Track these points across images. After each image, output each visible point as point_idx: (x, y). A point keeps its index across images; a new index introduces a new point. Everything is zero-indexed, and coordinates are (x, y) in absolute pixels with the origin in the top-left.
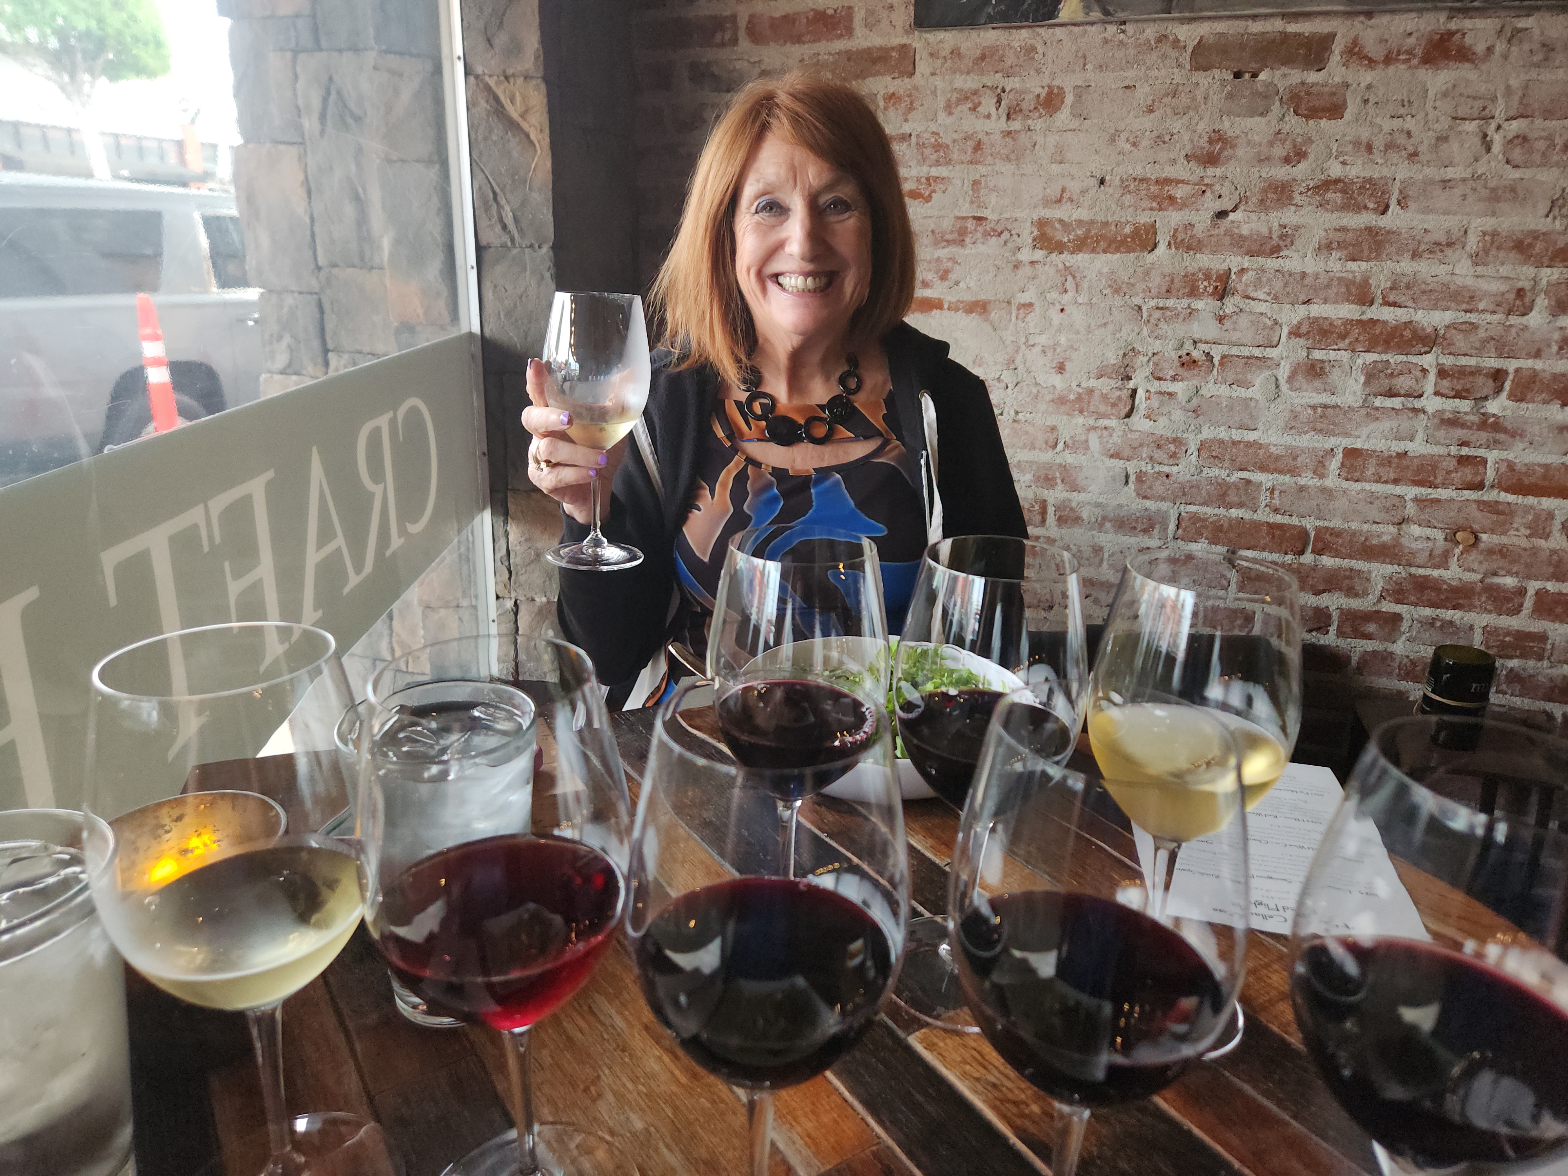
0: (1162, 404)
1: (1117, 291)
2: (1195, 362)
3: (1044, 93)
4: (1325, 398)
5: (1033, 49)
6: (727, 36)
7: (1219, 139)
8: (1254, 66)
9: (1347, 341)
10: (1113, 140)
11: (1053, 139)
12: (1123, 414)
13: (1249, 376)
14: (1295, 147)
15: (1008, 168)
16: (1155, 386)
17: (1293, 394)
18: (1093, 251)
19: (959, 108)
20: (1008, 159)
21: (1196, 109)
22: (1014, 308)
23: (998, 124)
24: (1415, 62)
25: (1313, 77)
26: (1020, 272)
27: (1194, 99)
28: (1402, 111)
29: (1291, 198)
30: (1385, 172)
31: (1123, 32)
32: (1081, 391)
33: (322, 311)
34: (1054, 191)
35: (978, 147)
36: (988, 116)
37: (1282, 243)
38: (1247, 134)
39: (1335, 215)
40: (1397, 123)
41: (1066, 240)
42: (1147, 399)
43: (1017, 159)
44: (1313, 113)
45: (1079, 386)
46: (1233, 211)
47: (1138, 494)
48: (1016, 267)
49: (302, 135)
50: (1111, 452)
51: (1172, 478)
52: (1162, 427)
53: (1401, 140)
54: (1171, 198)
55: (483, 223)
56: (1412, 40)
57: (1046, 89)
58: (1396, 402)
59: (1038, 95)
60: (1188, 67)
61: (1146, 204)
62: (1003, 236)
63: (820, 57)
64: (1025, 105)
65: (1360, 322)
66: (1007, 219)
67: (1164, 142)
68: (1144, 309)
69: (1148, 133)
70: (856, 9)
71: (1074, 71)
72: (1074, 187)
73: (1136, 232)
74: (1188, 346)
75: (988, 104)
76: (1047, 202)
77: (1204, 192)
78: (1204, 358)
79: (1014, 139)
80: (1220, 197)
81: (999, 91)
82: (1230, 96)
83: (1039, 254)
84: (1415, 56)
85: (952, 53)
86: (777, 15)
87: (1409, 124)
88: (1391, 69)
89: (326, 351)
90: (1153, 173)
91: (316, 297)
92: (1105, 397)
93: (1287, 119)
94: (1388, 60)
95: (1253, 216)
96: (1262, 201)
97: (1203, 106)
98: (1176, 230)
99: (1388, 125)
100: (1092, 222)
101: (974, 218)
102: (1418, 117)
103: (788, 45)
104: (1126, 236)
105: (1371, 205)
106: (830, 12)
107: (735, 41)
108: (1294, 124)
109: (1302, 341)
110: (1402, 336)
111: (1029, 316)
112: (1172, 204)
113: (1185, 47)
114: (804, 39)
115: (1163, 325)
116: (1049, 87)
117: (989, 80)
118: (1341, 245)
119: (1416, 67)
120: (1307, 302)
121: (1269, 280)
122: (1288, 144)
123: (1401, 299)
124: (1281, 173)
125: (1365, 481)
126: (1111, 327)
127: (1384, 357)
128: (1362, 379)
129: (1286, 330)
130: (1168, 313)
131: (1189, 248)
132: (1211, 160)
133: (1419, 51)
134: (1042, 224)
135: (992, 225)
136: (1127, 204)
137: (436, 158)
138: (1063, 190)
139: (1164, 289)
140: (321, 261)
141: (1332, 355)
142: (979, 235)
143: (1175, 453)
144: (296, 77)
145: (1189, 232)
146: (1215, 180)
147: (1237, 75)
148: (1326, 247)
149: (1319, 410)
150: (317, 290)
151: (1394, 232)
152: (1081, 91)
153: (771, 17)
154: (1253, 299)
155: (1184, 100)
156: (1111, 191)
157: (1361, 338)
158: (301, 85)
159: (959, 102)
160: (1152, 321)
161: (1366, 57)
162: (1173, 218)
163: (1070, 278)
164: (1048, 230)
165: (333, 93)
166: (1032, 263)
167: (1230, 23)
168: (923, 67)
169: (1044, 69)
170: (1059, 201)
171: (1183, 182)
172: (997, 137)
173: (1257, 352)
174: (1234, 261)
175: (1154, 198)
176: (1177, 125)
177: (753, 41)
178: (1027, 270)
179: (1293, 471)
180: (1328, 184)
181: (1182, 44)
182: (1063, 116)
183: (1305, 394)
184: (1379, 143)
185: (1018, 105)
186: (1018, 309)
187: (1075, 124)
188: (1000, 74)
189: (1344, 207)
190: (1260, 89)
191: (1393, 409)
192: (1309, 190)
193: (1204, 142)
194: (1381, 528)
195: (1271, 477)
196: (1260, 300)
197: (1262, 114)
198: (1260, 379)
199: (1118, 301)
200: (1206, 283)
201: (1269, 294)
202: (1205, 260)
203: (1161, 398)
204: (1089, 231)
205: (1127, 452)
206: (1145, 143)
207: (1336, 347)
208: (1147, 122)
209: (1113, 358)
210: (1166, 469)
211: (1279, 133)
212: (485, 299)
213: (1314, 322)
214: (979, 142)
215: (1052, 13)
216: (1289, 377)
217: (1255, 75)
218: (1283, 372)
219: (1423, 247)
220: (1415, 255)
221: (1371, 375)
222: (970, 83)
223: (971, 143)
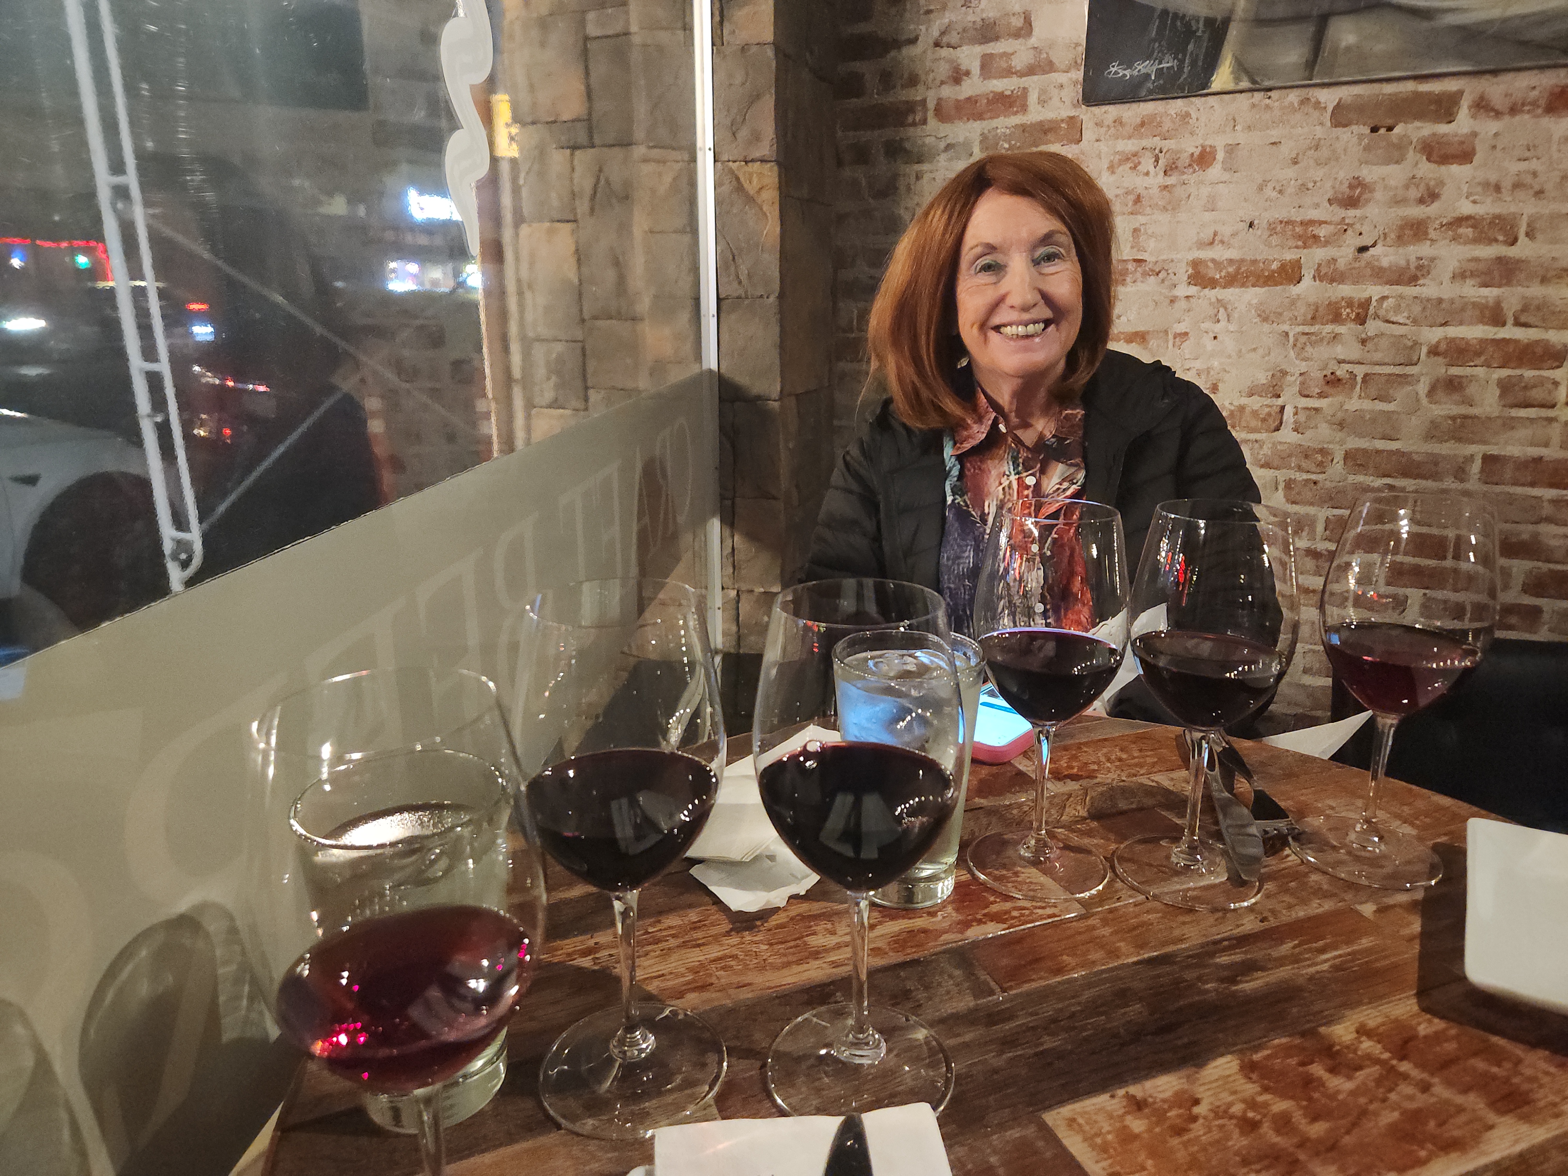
0: (1309, 418)
1: (1265, 319)
2: (1339, 380)
3: (1197, 152)
4: (1463, 410)
5: (1188, 115)
6: (917, 119)
7: (1359, 184)
8: (1389, 122)
9: (1483, 358)
10: (1261, 188)
11: (1205, 191)
12: (1273, 427)
13: (1391, 391)
14: (1428, 189)
15: (1164, 218)
16: (1304, 402)
17: (1433, 406)
18: (1243, 285)
19: (1121, 168)
20: (1165, 209)
21: (1337, 159)
22: (1171, 337)
23: (1157, 179)
24: (1540, 111)
25: (1443, 128)
26: (1176, 305)
27: (1334, 151)
28: (1527, 154)
29: (1426, 233)
30: (1513, 209)
31: (1269, 98)
32: (1233, 408)
33: (584, 355)
34: (1207, 235)
35: (1138, 200)
36: (1147, 174)
37: (1419, 274)
38: (1383, 179)
39: (1468, 247)
40: (1523, 166)
41: (1218, 277)
42: (1296, 414)
43: (1173, 209)
44: (1445, 159)
45: (1231, 404)
46: (1374, 246)
47: (1287, 500)
48: (1172, 301)
49: (575, 214)
50: (1263, 462)
51: (1320, 485)
52: (1308, 439)
53: (1528, 179)
54: (1315, 237)
55: (723, 280)
56: (1535, 93)
57: (1200, 148)
58: (1532, 412)
59: (1192, 154)
60: (1329, 124)
61: (1291, 243)
62: (1160, 275)
63: (999, 131)
64: (1180, 164)
65: (1493, 340)
66: (1164, 261)
67: (1308, 189)
68: (1291, 335)
69: (1293, 182)
70: (1030, 90)
71: (1224, 132)
72: (1226, 231)
73: (1283, 267)
74: (1333, 366)
75: (1147, 163)
76: (1202, 245)
77: (1345, 230)
78: (1348, 376)
79: (1170, 192)
80: (1360, 234)
81: (1157, 151)
82: (1367, 149)
83: (1193, 290)
84: (1538, 107)
85: (1115, 122)
86: (962, 97)
87: (1534, 165)
88: (1518, 118)
89: (586, 388)
90: (1298, 216)
91: (580, 344)
92: (1255, 413)
93: (1420, 166)
94: (1514, 110)
95: (1391, 250)
96: (1399, 237)
97: (1343, 156)
98: (1319, 265)
99: (1515, 167)
100: (1242, 261)
101: (1135, 260)
102: (1543, 160)
103: (971, 121)
104: (1273, 272)
105: (1501, 238)
106: (1008, 93)
107: (924, 122)
108: (1426, 169)
109: (1440, 360)
110: (1534, 353)
111: (1185, 344)
112: (1315, 242)
113: (1325, 108)
114: (985, 116)
115: (1309, 348)
116: (1202, 147)
117: (1148, 142)
118: (1472, 275)
119: (1538, 116)
120: (1445, 324)
121: (1408, 305)
122: (1422, 187)
123: (1531, 320)
124: (1416, 212)
125: (1504, 484)
126: (1261, 351)
127: (1518, 372)
128: (1498, 392)
129: (1424, 350)
130: (1314, 338)
131: (1332, 281)
132: (1351, 202)
133: (1542, 102)
134: (1196, 264)
135: (1150, 266)
136: (1274, 244)
137: (688, 229)
138: (1215, 234)
139: (1309, 316)
140: (586, 315)
141: (1468, 371)
142: (1138, 275)
143: (1322, 462)
144: (573, 169)
145: (1332, 266)
146: (1356, 220)
147: (1374, 130)
148: (1460, 276)
149: (1459, 420)
150: (580, 338)
151: (1523, 261)
152: (1231, 149)
153: (957, 100)
154: (1393, 323)
155: (1324, 153)
156: (1259, 232)
157: (1495, 355)
158: (577, 175)
159: (1122, 162)
160: (1299, 345)
161: (1493, 110)
162: (1319, 254)
163: (1222, 310)
164: (1202, 269)
165: (602, 182)
166: (1187, 297)
167: (1365, 86)
168: (1088, 135)
169: (1197, 132)
170: (1212, 243)
171: (1325, 222)
172: (1155, 191)
173: (1398, 370)
174: (1374, 291)
175: (1300, 237)
176: (1319, 173)
177: (940, 121)
178: (1182, 304)
179: (1434, 476)
180: (1461, 221)
181: (1323, 105)
182: (1215, 171)
183: (1444, 406)
184: (1507, 184)
185: (1174, 163)
186: (1175, 338)
187: (1226, 176)
188: (1158, 138)
189: (1476, 241)
190: (1395, 141)
191: (1528, 418)
192: (1442, 226)
193: (1345, 188)
194: (1521, 527)
195: (1414, 482)
196: (1400, 324)
197: (1397, 162)
198: (1401, 393)
199: (1266, 327)
200: (1348, 310)
201: (1408, 318)
202: (1345, 290)
203: (1308, 412)
204: (1239, 268)
205: (1276, 463)
206: (1290, 190)
207: (1472, 364)
208: (1291, 172)
209: (1263, 378)
210: (1314, 477)
211: (1414, 177)
212: (721, 342)
213: (1451, 341)
214: (1139, 196)
215: (1206, 84)
216: (1429, 392)
217: (1390, 129)
218: (1422, 388)
219: (1552, 273)
220: (1544, 280)
221: (1505, 387)
222: (1129, 146)
223: (1132, 197)
